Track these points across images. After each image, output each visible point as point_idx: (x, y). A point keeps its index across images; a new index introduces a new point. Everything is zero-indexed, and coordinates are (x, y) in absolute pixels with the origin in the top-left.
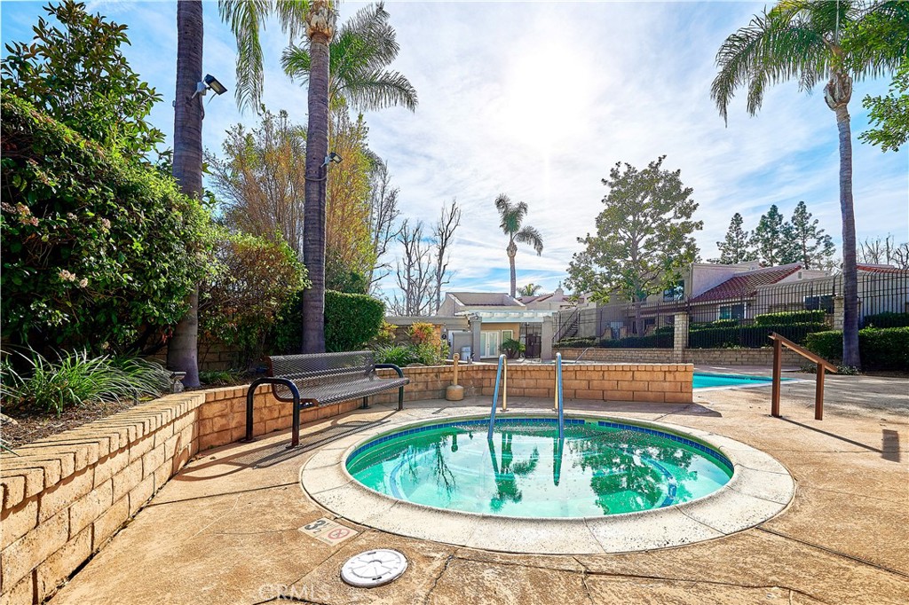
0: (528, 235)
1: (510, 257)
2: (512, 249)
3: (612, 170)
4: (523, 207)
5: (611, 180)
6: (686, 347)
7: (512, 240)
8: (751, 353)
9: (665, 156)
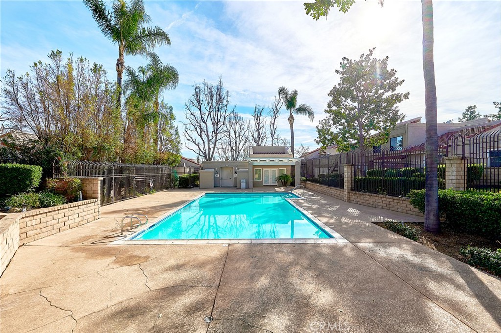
0: (302, 110)
1: (290, 124)
2: (291, 119)
3: (341, 63)
4: (295, 93)
5: (341, 70)
6: (352, 190)
7: (291, 114)
8: (388, 200)
9: (374, 48)
